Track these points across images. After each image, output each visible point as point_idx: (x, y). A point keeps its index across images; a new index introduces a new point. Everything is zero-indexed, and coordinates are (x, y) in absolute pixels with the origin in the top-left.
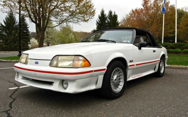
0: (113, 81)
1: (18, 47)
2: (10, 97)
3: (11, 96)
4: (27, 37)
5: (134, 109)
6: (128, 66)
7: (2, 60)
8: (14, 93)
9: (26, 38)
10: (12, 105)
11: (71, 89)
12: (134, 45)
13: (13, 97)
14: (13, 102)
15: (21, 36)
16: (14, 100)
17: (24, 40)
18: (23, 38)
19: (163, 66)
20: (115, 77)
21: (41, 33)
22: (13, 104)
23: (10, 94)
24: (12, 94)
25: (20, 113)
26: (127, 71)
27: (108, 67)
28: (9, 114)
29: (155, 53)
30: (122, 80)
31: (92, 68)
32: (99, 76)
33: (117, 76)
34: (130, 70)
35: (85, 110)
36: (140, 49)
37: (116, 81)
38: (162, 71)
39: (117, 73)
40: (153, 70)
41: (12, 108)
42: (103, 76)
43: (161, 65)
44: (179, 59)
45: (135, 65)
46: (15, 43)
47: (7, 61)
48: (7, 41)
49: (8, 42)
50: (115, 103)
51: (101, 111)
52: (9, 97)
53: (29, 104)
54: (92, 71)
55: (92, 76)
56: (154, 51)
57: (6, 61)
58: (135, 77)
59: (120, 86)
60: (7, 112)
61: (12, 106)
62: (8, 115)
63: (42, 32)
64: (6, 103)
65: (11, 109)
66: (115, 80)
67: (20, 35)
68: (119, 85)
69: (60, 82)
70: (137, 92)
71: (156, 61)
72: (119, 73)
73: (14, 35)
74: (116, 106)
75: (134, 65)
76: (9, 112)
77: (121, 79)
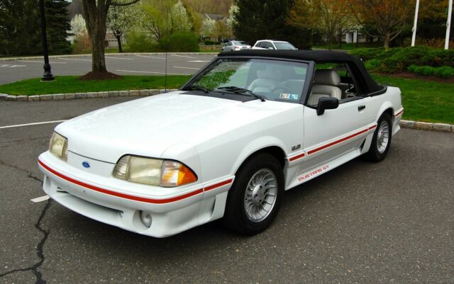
0: (250, 198)
1: (40, 44)
2: (37, 226)
3: (39, 223)
4: (62, 16)
5: (288, 265)
6: (287, 160)
7: (4, 95)
8: (44, 213)
9: (60, 20)
10: (44, 250)
11: (158, 229)
12: (305, 107)
13: (42, 226)
14: (43, 241)
15: (46, 15)
16: (46, 234)
17: (55, 26)
18: (51, 20)
19: (386, 135)
20: (256, 189)
21: (97, 20)
22: (45, 248)
23: (35, 219)
24: (40, 218)
25: (62, 272)
26: (286, 171)
27: (237, 174)
28: (39, 275)
29: (362, 112)
30: (273, 192)
31: (201, 182)
32: (217, 196)
33: (261, 187)
34: (292, 166)
35: (188, 264)
36: (320, 112)
37: (257, 198)
38: (382, 149)
39: (261, 179)
40: (359, 150)
41: (42, 257)
42: (225, 195)
43: (380, 134)
44: (441, 99)
45: (306, 154)
46: (32, 32)
47: (17, 99)
48: (10, 28)
49: (16, 31)
50: (254, 245)
51: (219, 271)
52: (35, 228)
53: (78, 249)
54: (200, 191)
55: (201, 199)
56: (361, 108)
57: (14, 97)
58: (307, 176)
59: (267, 205)
60: (34, 268)
61: (42, 252)
62: (38, 277)
63: (98, 18)
64: (30, 245)
65: (43, 261)
66: (256, 195)
67: (42, 10)
68: (264, 203)
69: (135, 213)
70: (307, 215)
71: (366, 130)
72: (266, 178)
73: (29, 13)
74: (253, 256)
75: (303, 155)
76: (38, 269)
77: (271, 190)
